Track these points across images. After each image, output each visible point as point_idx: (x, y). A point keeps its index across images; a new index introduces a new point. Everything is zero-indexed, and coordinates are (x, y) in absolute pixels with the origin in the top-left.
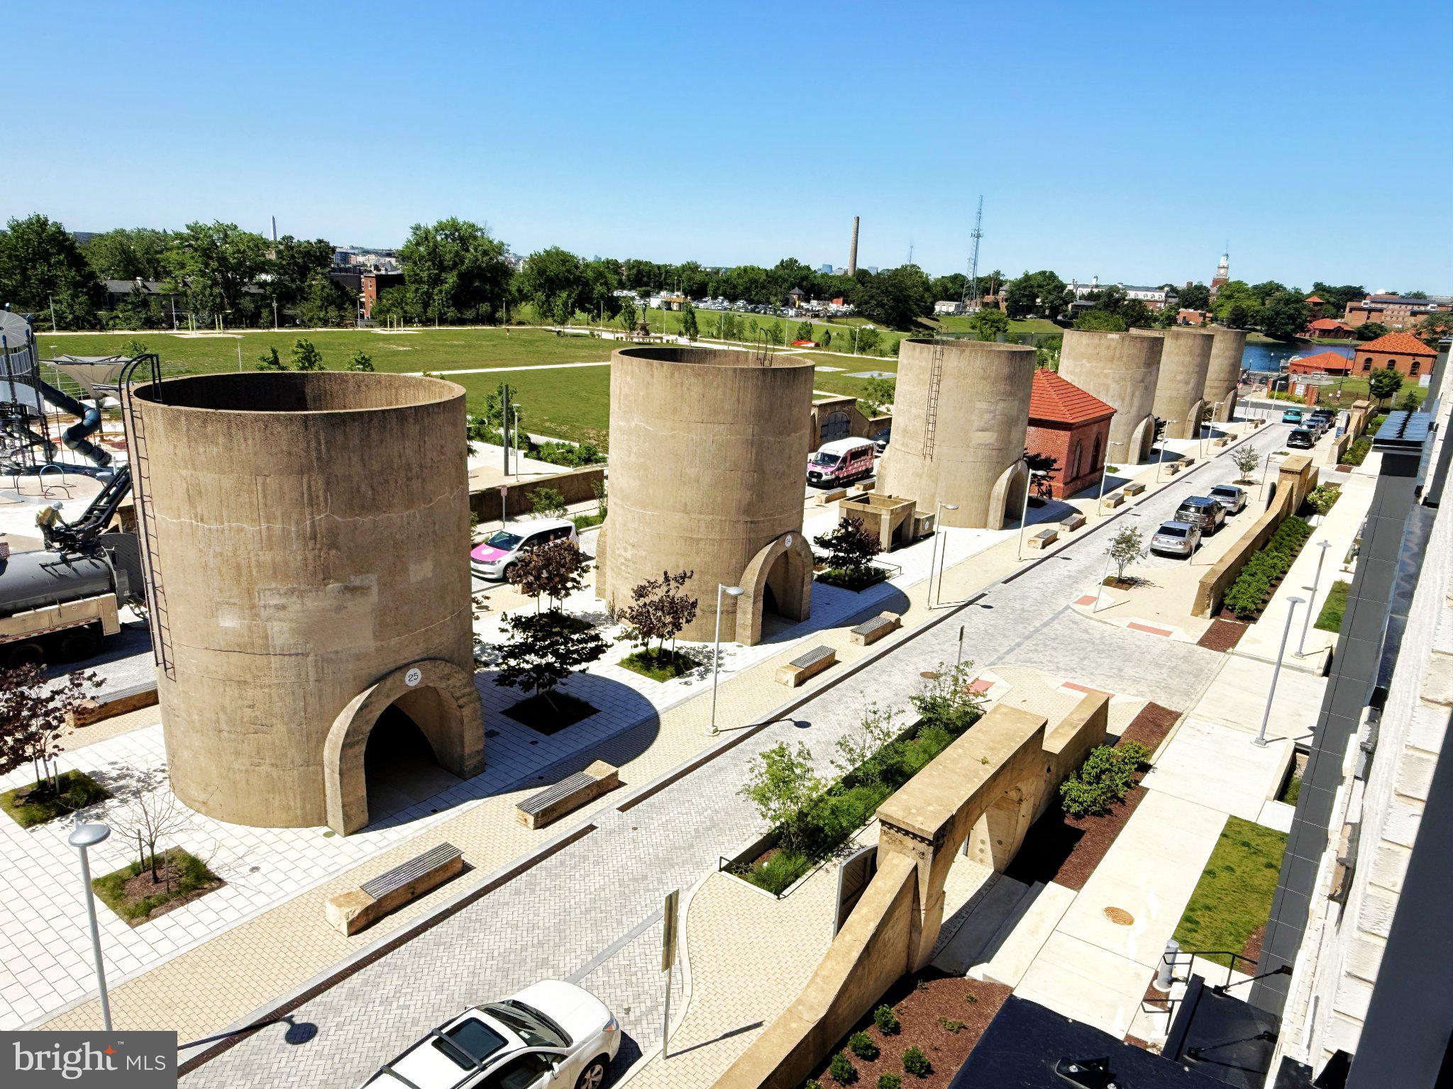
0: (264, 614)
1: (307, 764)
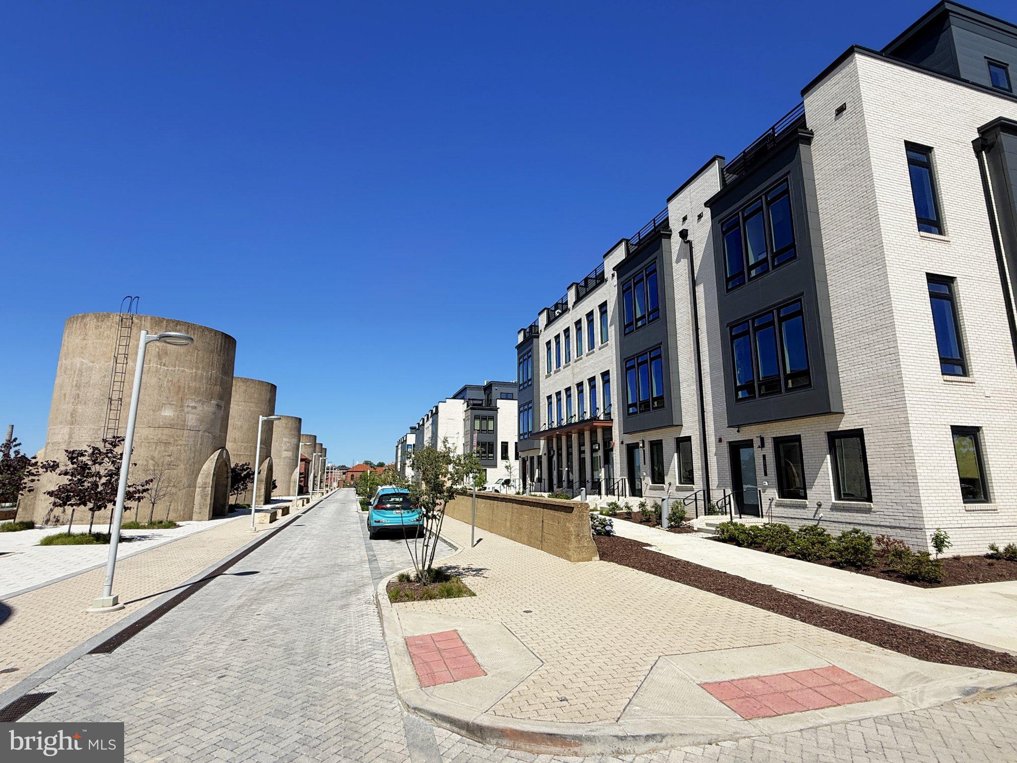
0: (186, 409)
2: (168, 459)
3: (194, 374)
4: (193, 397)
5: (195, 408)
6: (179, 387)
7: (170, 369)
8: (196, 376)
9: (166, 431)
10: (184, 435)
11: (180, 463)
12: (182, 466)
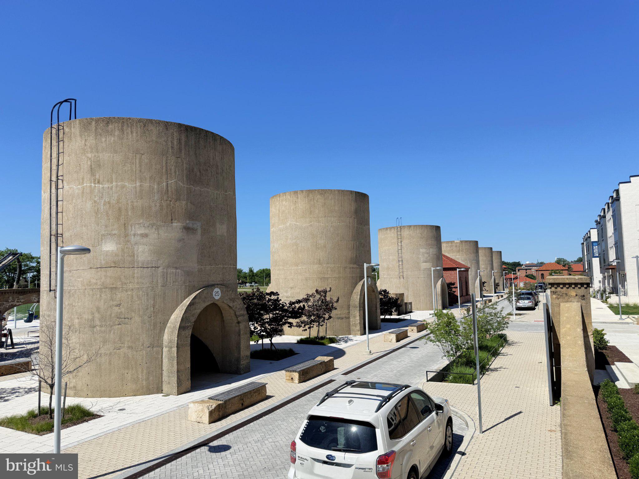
0: (133, 239)
1: (152, 346)
2: (116, 309)
3: (138, 189)
4: (141, 221)
5: (146, 235)
6: (120, 209)
7: (106, 186)
8: (141, 191)
9: (110, 272)
10: (136, 275)
11: (133, 314)
12: (137, 319)
